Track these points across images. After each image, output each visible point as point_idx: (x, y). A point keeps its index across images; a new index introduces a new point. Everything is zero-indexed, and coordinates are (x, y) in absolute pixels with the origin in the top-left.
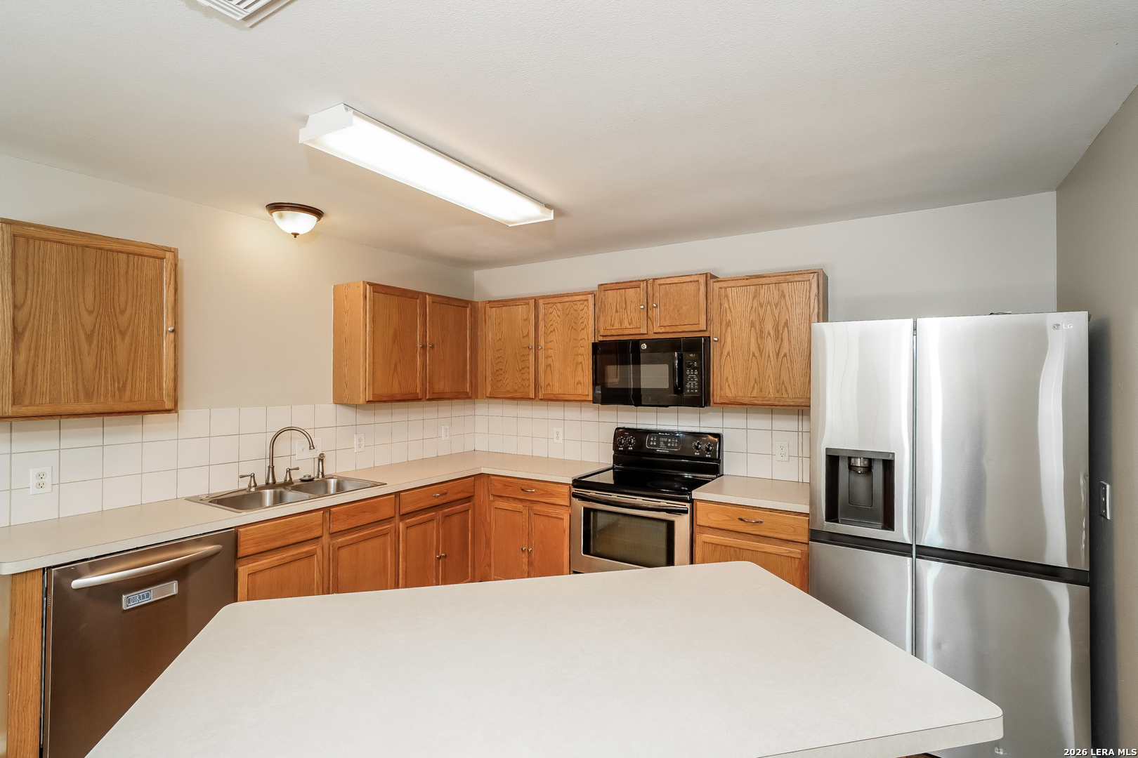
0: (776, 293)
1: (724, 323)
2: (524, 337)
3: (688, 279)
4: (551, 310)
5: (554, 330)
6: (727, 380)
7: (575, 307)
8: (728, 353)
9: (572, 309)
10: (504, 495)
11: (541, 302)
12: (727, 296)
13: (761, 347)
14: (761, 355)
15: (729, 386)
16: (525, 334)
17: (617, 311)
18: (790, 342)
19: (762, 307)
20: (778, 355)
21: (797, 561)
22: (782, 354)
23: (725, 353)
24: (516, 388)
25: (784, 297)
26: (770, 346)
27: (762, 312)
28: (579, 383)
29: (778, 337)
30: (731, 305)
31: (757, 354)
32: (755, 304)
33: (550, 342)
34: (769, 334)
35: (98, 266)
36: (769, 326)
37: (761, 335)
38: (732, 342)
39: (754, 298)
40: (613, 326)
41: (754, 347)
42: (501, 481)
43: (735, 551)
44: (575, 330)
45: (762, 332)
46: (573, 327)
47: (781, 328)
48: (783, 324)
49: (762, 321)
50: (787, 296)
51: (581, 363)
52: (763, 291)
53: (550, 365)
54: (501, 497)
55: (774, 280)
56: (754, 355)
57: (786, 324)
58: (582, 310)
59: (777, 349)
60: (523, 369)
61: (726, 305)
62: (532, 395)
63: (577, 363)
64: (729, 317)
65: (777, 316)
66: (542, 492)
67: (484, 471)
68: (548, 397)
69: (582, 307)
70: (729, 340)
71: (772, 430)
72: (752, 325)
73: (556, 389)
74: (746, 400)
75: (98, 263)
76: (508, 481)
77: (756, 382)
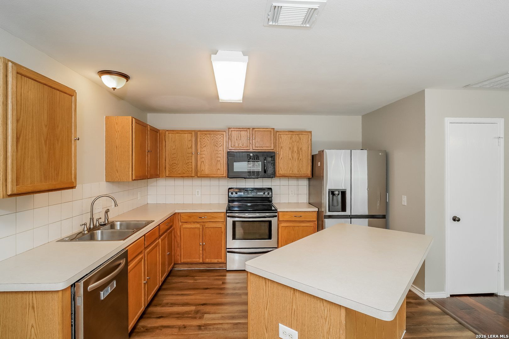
0: (298, 138)
1: (280, 147)
2: (188, 148)
3: (267, 130)
4: (204, 137)
5: (206, 146)
6: (281, 168)
7: (217, 137)
8: (281, 158)
9: (215, 138)
10: (188, 221)
11: (199, 133)
12: (281, 137)
13: (293, 156)
14: (293, 159)
15: (281, 170)
16: (189, 147)
17: (237, 140)
18: (302, 155)
19: (293, 142)
20: (298, 159)
21: (312, 227)
22: (299, 159)
23: (280, 158)
24: (184, 172)
25: (300, 139)
26: (295, 155)
27: (293, 144)
28: (219, 169)
29: (298, 153)
30: (283, 141)
31: (291, 159)
32: (291, 141)
33: (204, 151)
34: (295, 152)
35: (49, 97)
36: (295, 149)
37: (293, 152)
38: (283, 154)
39: (291, 139)
40: (235, 146)
41: (290, 156)
42: (187, 215)
43: (293, 228)
44: (217, 146)
45: (293, 151)
46: (215, 145)
47: (299, 150)
48: (300, 149)
49: (293, 147)
50: (301, 139)
51: (220, 161)
52: (294, 136)
53: (203, 161)
54: (186, 222)
55: (298, 133)
56: (290, 159)
57: (301, 149)
58: (220, 138)
59: (298, 157)
60: (188, 163)
61: (281, 141)
62: (193, 175)
63: (217, 161)
64: (282, 145)
65: (298, 146)
66: (211, 217)
67: (177, 211)
68: (202, 176)
69: (220, 137)
70: (282, 153)
71: (289, 186)
72: (290, 148)
73: (207, 172)
74: (288, 175)
75: (49, 95)
76: (191, 215)
77: (291, 169)
